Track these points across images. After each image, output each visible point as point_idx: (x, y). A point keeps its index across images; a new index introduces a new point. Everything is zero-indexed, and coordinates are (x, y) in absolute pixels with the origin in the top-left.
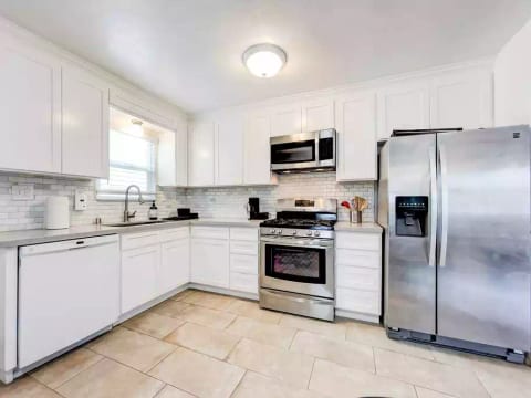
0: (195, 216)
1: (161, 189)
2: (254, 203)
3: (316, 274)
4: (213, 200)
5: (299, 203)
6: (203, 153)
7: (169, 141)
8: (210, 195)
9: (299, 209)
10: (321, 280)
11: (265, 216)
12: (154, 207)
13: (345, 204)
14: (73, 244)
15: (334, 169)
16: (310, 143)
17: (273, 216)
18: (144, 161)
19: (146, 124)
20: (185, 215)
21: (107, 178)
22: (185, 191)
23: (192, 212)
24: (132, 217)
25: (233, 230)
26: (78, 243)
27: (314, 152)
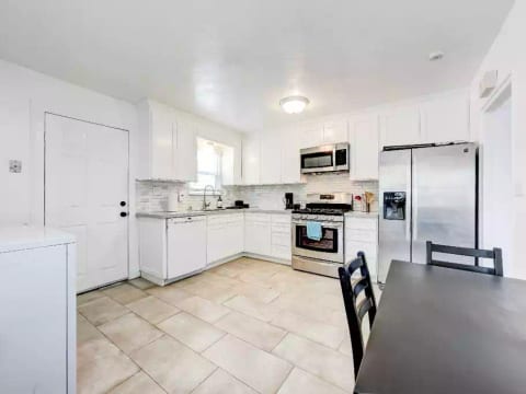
0: (247, 206)
1: (225, 187)
2: (289, 197)
3: (331, 247)
5: (323, 197)
6: (252, 159)
7: (230, 154)
8: (257, 191)
9: (324, 201)
10: (335, 250)
11: (297, 206)
12: (220, 200)
13: (359, 198)
14: (186, 219)
15: (348, 171)
16: (330, 154)
17: (303, 207)
18: (213, 169)
19: (215, 144)
20: (240, 205)
21: (196, 181)
22: (239, 188)
23: (245, 203)
24: (208, 206)
25: (273, 216)
26: (189, 218)
27: (332, 160)
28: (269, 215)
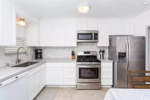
4: (50, 51)
5: (85, 53)
10: (97, 77)
24: (21, 61)
25: (65, 63)
26: (16, 78)
27: (92, 37)
28: (62, 63)
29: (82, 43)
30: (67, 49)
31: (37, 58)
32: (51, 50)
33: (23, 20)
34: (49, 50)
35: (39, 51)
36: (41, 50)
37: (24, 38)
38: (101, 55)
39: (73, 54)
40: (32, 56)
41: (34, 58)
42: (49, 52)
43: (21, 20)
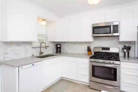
15: (119, 36)
24: (43, 53)
25: (79, 59)
26: (33, 65)
27: (110, 30)
28: (76, 58)
29: (101, 38)
30: (84, 44)
31: (57, 52)
32: (69, 45)
33: (45, 20)
34: (68, 45)
35: (58, 46)
36: (60, 45)
37: (47, 35)
38: (125, 52)
39: (89, 50)
40: (53, 50)
41: (55, 51)
42: (68, 47)
43: (43, 20)
